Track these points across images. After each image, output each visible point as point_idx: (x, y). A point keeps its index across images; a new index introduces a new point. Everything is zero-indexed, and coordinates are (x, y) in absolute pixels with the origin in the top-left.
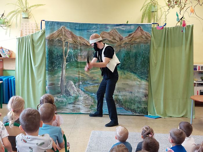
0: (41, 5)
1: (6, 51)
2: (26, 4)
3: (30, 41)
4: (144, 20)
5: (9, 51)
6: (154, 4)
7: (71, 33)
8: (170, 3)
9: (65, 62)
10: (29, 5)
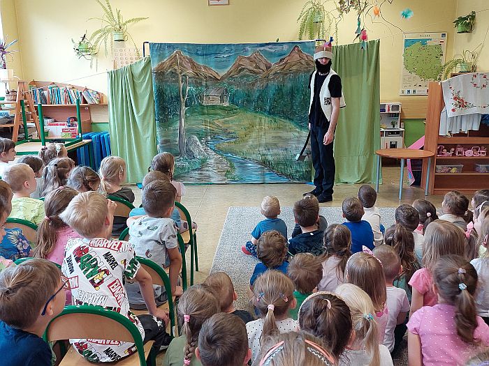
0: (141, 19)
1: (93, 94)
2: (119, 18)
3: (128, 75)
4: (303, 35)
5: (97, 93)
6: (318, 10)
7: (191, 61)
8: (342, 5)
9: (184, 107)
10: (123, 21)
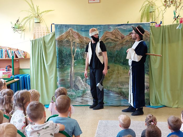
0: (50, 11)
1: (21, 53)
2: (38, 10)
3: (42, 42)
4: (143, 20)
5: (24, 52)
6: (151, 5)
7: (78, 34)
8: (166, 3)
9: (73, 60)
